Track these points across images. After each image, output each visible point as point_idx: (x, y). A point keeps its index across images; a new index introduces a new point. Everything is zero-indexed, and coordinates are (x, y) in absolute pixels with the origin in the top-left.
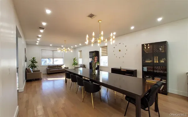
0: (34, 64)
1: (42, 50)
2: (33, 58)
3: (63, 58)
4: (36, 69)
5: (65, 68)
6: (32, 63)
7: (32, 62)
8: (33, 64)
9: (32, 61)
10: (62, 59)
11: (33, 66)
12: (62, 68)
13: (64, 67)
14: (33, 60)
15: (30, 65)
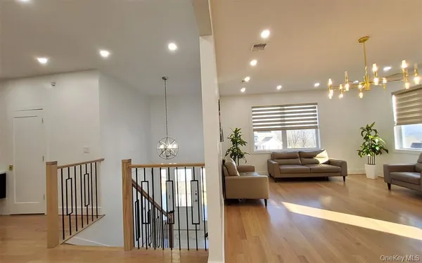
0: (239, 146)
1: (253, 108)
2: (236, 132)
3: (316, 127)
4: (242, 162)
5: (329, 163)
6: (233, 143)
7: (235, 142)
8: (237, 148)
9: (232, 140)
10: (314, 130)
11: (237, 154)
12: (317, 163)
13: (326, 160)
14: (236, 136)
15: (229, 150)
